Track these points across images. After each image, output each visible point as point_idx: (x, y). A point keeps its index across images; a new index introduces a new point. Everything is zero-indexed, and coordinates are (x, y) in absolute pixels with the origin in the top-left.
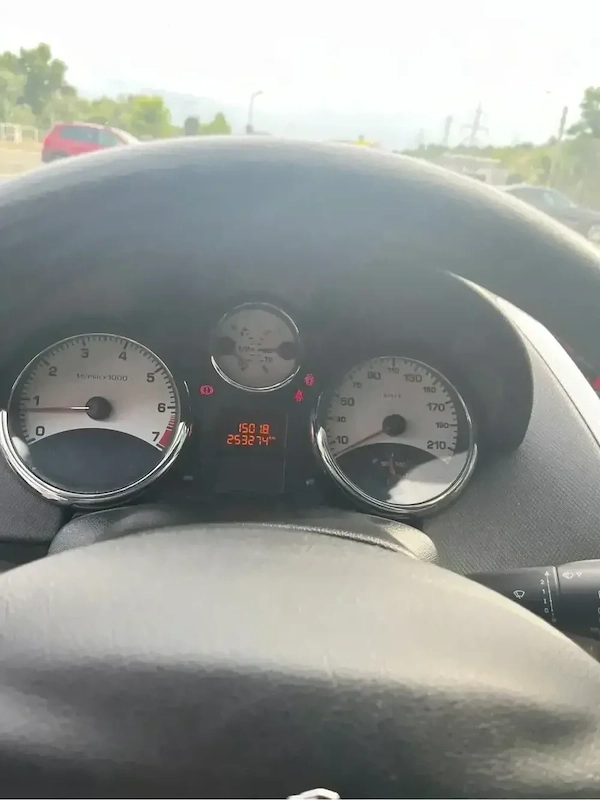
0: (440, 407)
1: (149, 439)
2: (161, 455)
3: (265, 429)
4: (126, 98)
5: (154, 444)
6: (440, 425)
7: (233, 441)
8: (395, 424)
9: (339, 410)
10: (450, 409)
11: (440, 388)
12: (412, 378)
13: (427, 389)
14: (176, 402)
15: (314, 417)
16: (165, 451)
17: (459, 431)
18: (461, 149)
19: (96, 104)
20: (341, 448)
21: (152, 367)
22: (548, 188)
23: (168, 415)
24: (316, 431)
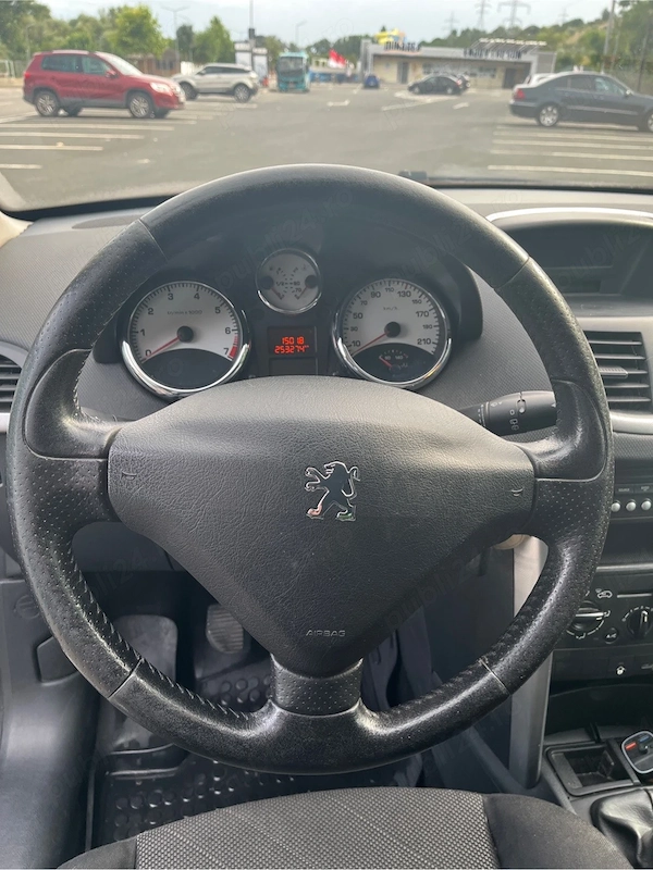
0: (426, 314)
1: (222, 353)
2: (231, 364)
3: (301, 340)
4: (107, 11)
5: (226, 356)
6: (427, 327)
7: (280, 351)
8: (394, 329)
9: (351, 321)
10: (432, 314)
11: (424, 300)
12: (405, 294)
13: (415, 302)
14: (238, 326)
15: (335, 328)
16: (235, 360)
17: (440, 331)
18: (499, 32)
19: (73, 23)
20: (355, 349)
21: (217, 303)
22: (602, 73)
23: (234, 335)
24: (337, 340)
